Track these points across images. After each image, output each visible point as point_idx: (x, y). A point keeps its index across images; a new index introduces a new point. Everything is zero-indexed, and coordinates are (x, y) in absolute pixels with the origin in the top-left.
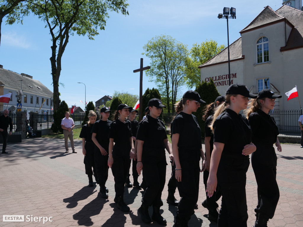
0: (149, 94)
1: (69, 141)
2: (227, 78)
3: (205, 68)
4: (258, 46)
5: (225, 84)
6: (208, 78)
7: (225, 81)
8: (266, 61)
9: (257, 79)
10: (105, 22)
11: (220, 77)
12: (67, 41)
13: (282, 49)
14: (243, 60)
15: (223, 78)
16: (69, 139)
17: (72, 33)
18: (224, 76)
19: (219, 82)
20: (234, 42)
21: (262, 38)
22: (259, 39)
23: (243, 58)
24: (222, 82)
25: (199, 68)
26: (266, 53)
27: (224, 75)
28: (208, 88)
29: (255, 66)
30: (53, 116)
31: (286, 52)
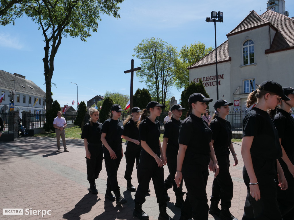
0: (139, 94)
1: (61, 139)
2: (214, 79)
3: (194, 69)
4: (244, 48)
5: (213, 85)
6: (196, 79)
7: (213, 82)
8: (251, 63)
9: (243, 80)
10: (97, 24)
12: (59, 42)
13: (267, 52)
14: (229, 62)
15: (211, 79)
16: (61, 138)
17: (65, 35)
18: (211, 77)
19: (207, 83)
20: (221, 45)
21: (247, 41)
22: (245, 42)
23: (230, 59)
24: (210, 83)
25: (188, 69)
26: (252, 55)
27: (212, 76)
28: (197, 89)
29: (241, 68)
30: (46, 115)
31: (270, 55)
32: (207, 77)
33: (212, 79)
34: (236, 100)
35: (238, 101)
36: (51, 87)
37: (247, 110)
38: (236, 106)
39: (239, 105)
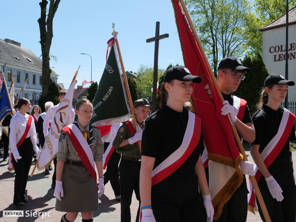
3: (270, 31)
6: (273, 47)
11: (293, 45)
19: (291, 54)
25: (262, 30)
28: (253, 67)
30: (39, 102)
36: (50, 61)
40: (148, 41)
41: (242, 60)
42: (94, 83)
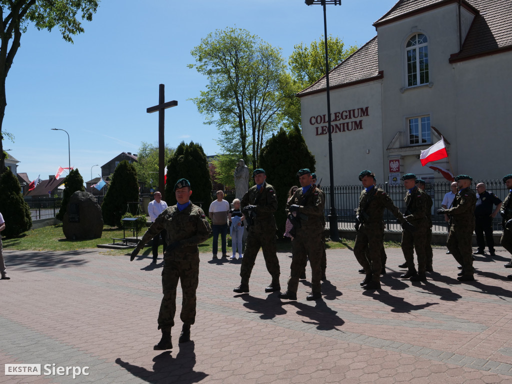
0: (182, 154)
2: (350, 118)
3: (310, 97)
4: (408, 52)
5: (348, 129)
6: (314, 117)
7: (348, 123)
9: (407, 118)
11: (338, 114)
12: (17, 44)
13: (454, 59)
14: (380, 80)
15: (344, 117)
18: (345, 114)
19: (336, 125)
20: (367, 44)
21: (415, 36)
22: (411, 39)
23: (381, 75)
24: (342, 125)
25: (300, 96)
26: (425, 66)
27: (346, 111)
29: (403, 93)
31: (460, 65)
32: (336, 114)
33: (346, 118)
34: (393, 161)
35: (397, 162)
37: (387, 184)
38: (392, 171)
39: (398, 171)
40: (150, 110)
41: (275, 135)
42: (73, 170)
